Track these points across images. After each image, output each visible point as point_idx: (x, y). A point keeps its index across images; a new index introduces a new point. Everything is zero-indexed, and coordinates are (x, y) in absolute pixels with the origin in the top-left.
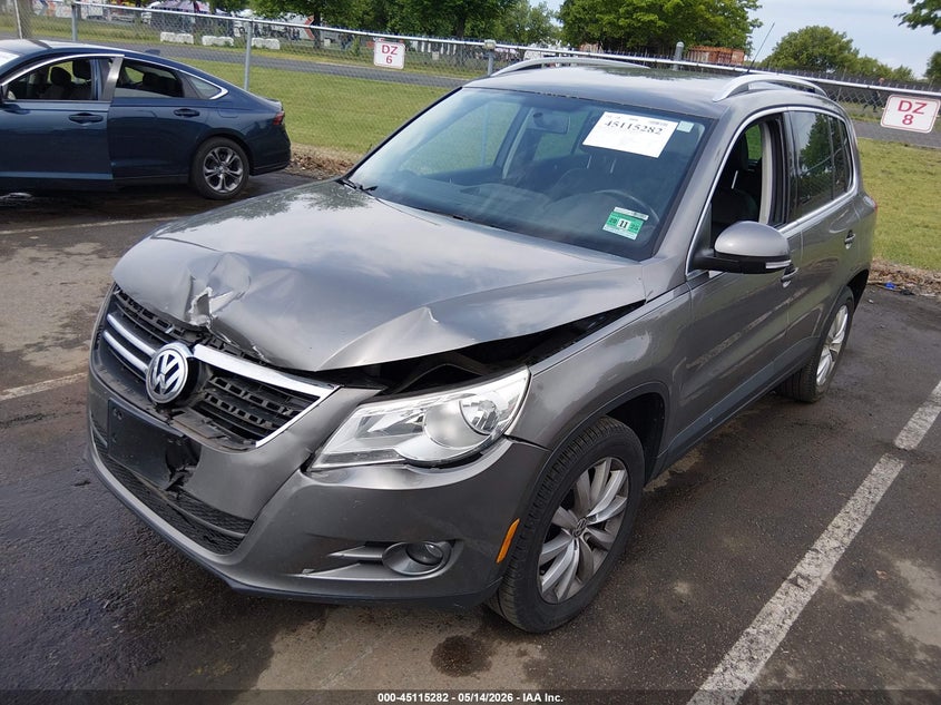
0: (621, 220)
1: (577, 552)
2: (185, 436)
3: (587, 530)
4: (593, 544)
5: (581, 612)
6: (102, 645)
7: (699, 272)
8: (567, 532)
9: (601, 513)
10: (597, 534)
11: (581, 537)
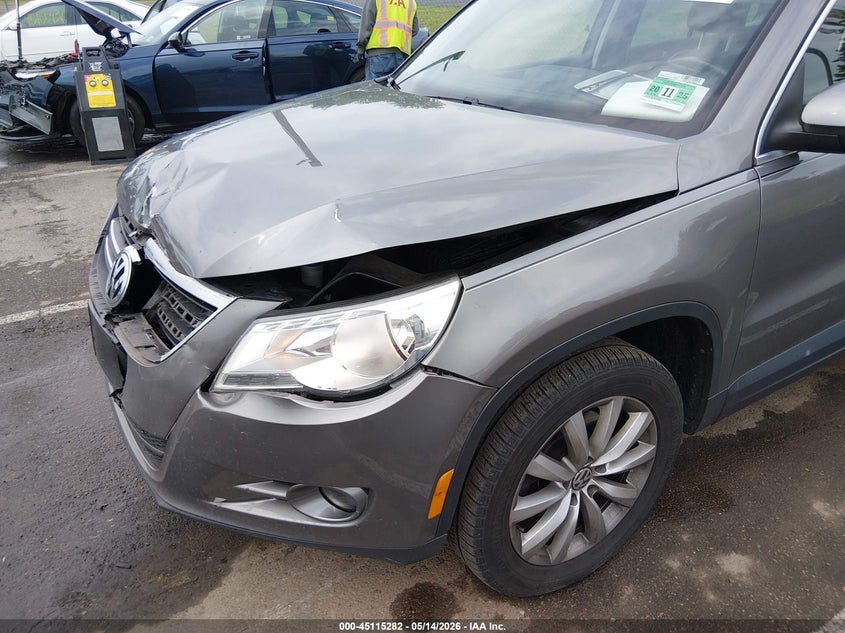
0: (667, 87)
1: (577, 508)
2: (119, 344)
3: (592, 482)
4: (603, 500)
5: (589, 576)
6: (91, 537)
7: (779, 154)
8: (560, 485)
9: (613, 463)
10: (608, 489)
11: (585, 490)
